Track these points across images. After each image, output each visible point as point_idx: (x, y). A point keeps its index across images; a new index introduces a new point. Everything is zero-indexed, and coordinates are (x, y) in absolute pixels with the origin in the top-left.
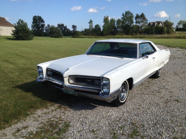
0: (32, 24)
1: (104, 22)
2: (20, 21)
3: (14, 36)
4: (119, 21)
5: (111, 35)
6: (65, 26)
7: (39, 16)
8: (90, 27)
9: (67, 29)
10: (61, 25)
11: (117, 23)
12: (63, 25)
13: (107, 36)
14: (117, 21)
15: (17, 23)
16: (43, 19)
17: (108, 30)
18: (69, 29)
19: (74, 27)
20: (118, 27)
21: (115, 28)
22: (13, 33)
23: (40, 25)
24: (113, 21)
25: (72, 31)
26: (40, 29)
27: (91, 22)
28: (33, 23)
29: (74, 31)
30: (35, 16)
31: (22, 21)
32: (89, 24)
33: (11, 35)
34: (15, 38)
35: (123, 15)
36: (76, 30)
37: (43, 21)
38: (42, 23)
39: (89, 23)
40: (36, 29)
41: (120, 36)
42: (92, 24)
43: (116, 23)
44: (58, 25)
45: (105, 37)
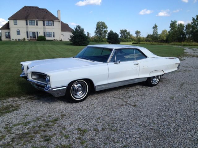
0: (95, 30)
1: (170, 27)
2: (78, 27)
3: (72, 42)
4: (188, 26)
5: (177, 42)
6: (127, 31)
7: (103, 22)
8: (154, 32)
9: (130, 35)
10: (124, 31)
11: (187, 29)
12: (126, 31)
13: (172, 43)
14: (186, 26)
15: (75, 29)
16: (106, 25)
17: (174, 37)
18: (132, 35)
19: (138, 33)
20: (187, 33)
21: (183, 34)
22: (70, 38)
23: (103, 31)
24: (181, 26)
25: (135, 37)
26: (103, 35)
27: (155, 27)
28: (97, 29)
29: (137, 37)
30: (99, 22)
31: (79, 27)
32: (153, 30)
33: (69, 40)
34: (72, 43)
35: (193, 19)
36: (139, 36)
37: (106, 27)
38: (105, 29)
39: (154, 28)
40: (99, 36)
41: (187, 43)
42: (157, 29)
43: (185, 28)
44: (121, 31)
45: (169, 44)
